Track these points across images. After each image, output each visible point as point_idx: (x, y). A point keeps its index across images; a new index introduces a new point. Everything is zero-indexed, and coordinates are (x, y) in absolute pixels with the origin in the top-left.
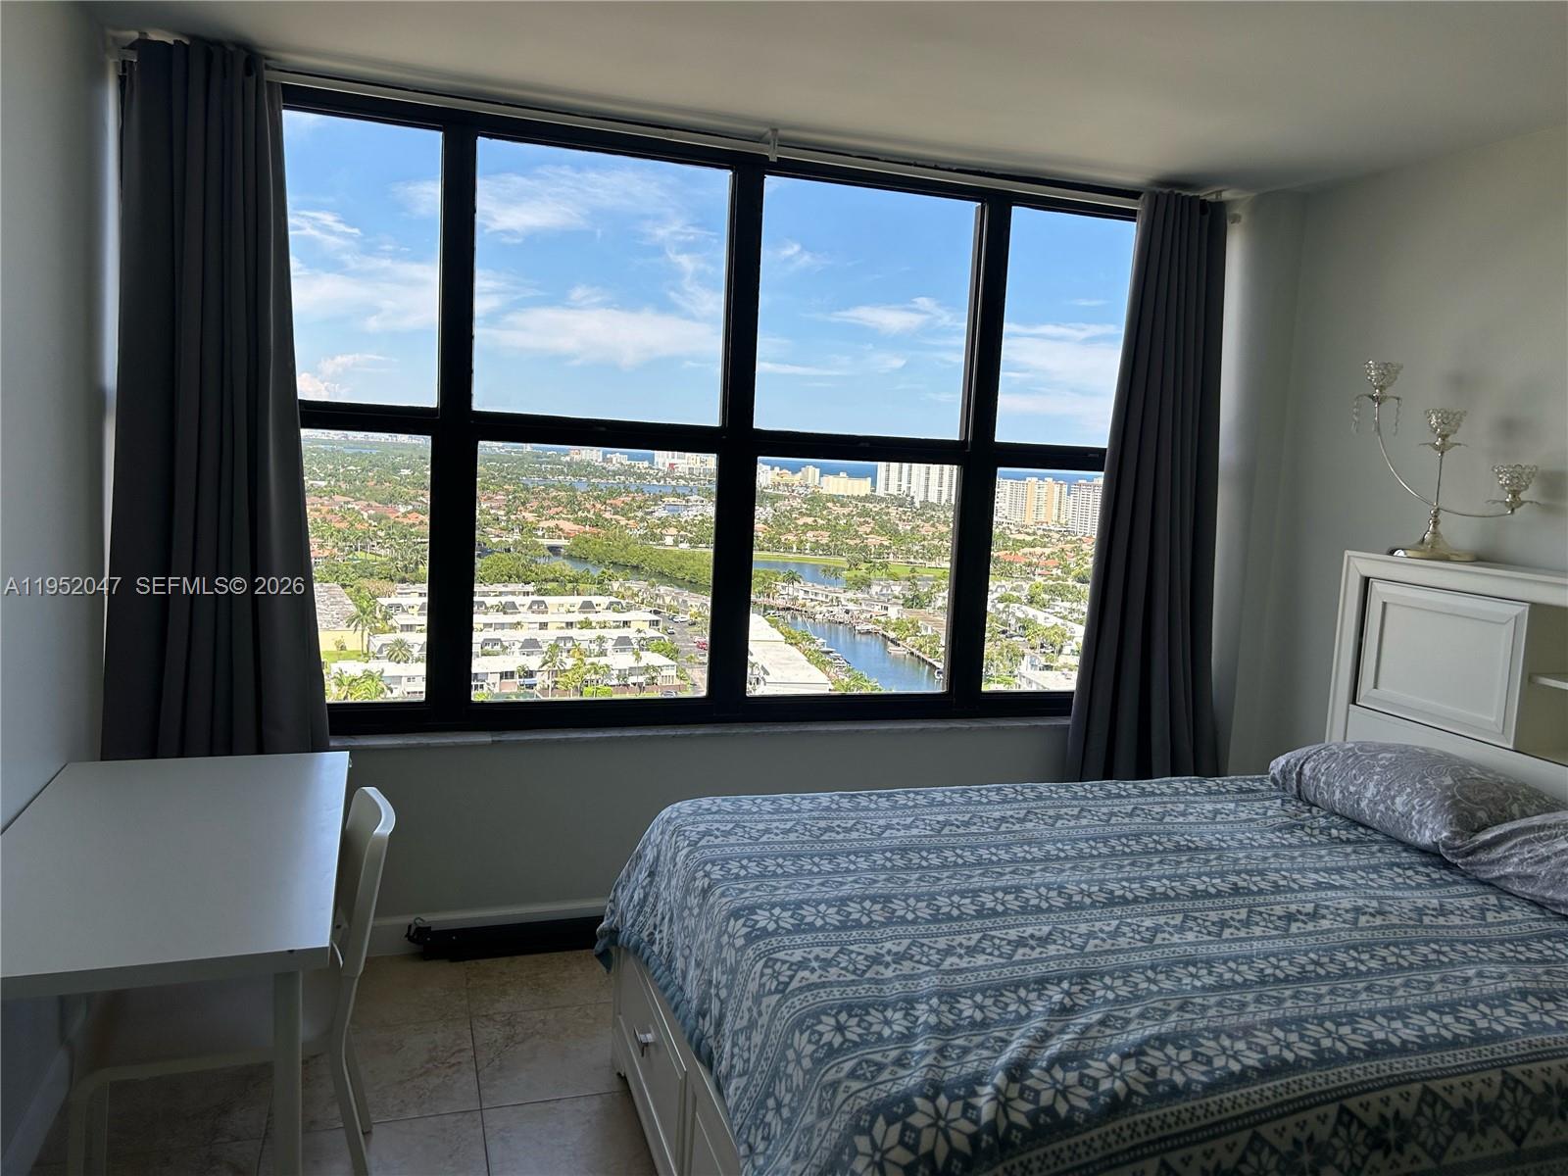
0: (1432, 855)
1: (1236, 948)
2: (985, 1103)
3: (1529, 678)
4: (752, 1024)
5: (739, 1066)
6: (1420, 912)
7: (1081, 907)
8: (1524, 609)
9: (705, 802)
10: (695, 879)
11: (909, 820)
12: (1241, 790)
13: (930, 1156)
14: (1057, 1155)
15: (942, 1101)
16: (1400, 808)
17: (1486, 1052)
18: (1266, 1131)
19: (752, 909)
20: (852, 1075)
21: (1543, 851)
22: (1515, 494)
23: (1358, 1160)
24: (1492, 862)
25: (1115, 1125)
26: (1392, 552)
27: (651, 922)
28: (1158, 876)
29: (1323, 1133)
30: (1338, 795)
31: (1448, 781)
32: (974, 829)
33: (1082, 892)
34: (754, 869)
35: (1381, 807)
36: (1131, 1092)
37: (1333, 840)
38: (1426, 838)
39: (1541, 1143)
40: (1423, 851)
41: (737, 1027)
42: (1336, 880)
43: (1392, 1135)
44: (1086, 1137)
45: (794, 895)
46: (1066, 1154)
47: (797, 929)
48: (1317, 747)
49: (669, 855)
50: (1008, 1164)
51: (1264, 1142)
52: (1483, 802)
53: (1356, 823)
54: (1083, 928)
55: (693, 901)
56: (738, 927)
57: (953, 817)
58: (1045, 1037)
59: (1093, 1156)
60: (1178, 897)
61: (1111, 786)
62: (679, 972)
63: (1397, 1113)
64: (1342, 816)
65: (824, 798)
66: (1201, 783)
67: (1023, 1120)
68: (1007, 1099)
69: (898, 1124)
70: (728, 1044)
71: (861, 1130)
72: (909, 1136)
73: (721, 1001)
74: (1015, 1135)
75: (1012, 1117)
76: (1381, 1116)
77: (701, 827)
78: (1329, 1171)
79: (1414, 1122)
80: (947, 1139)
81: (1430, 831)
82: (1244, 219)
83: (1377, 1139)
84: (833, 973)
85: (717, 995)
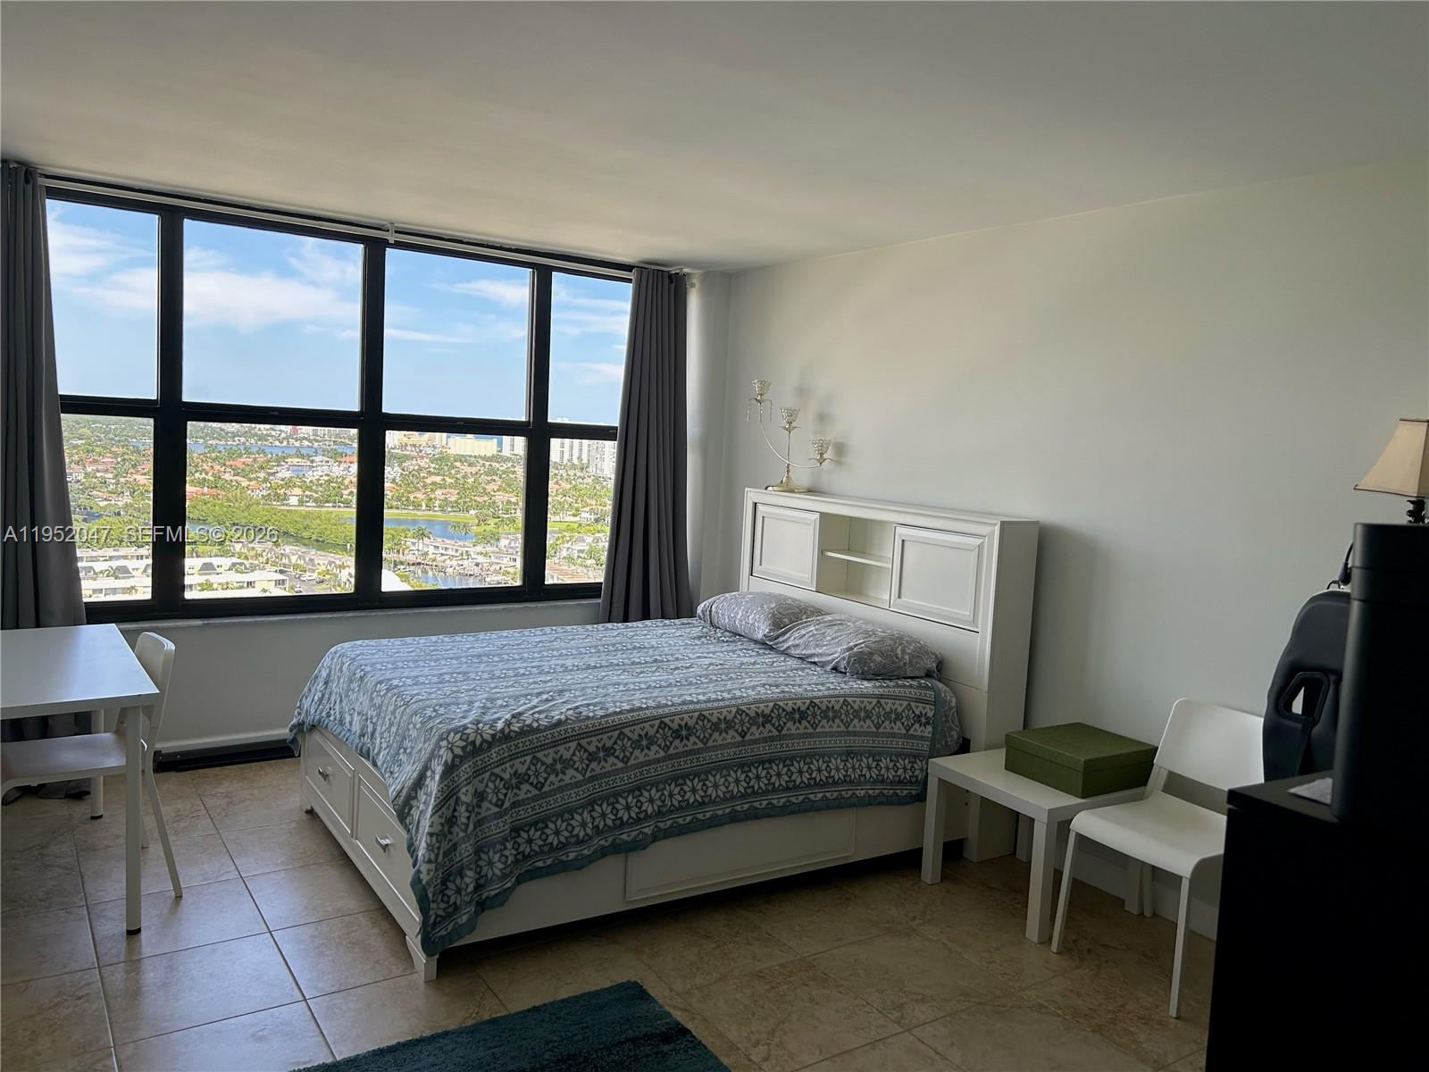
0: (762, 643)
1: (643, 679)
2: (500, 725)
3: (822, 552)
4: (391, 725)
5: (384, 745)
6: (743, 664)
7: (571, 670)
8: (818, 515)
9: (359, 642)
10: (355, 674)
11: (485, 645)
12: (683, 624)
13: (473, 742)
14: (531, 741)
15: (481, 725)
16: (751, 622)
17: (733, 702)
18: (626, 731)
19: (390, 680)
20: (440, 723)
21: (803, 632)
22: (821, 454)
23: (668, 743)
24: (783, 642)
25: (558, 730)
26: (766, 488)
27: (328, 706)
28: (618, 658)
29: (652, 732)
30: (727, 620)
31: (773, 605)
32: (523, 646)
33: (574, 666)
34: (390, 666)
35: (744, 623)
36: (567, 719)
37: (719, 641)
38: (759, 636)
39: (753, 737)
40: (756, 642)
41: (383, 729)
42: (711, 655)
43: (684, 733)
44: (545, 734)
45: (414, 674)
46: (535, 741)
47: (415, 684)
48: (717, 596)
49: (338, 668)
50: (509, 745)
51: (625, 735)
52: (788, 614)
53: (736, 634)
54: (569, 677)
55: (355, 685)
56: (383, 687)
57: (511, 643)
59: (547, 741)
60: (624, 665)
61: (609, 625)
62: (347, 724)
63: (686, 724)
64: (730, 632)
65: (434, 638)
66: (661, 622)
67: (517, 729)
68: (511, 723)
69: (460, 734)
70: (378, 740)
71: (443, 739)
72: (464, 737)
73: (374, 724)
74: (513, 735)
75: (512, 728)
76: (680, 725)
77: (358, 652)
78: (654, 748)
79: (694, 727)
80: (482, 736)
81: (762, 630)
82: (697, 286)
83: (677, 734)
84: (433, 696)
85: (371, 722)
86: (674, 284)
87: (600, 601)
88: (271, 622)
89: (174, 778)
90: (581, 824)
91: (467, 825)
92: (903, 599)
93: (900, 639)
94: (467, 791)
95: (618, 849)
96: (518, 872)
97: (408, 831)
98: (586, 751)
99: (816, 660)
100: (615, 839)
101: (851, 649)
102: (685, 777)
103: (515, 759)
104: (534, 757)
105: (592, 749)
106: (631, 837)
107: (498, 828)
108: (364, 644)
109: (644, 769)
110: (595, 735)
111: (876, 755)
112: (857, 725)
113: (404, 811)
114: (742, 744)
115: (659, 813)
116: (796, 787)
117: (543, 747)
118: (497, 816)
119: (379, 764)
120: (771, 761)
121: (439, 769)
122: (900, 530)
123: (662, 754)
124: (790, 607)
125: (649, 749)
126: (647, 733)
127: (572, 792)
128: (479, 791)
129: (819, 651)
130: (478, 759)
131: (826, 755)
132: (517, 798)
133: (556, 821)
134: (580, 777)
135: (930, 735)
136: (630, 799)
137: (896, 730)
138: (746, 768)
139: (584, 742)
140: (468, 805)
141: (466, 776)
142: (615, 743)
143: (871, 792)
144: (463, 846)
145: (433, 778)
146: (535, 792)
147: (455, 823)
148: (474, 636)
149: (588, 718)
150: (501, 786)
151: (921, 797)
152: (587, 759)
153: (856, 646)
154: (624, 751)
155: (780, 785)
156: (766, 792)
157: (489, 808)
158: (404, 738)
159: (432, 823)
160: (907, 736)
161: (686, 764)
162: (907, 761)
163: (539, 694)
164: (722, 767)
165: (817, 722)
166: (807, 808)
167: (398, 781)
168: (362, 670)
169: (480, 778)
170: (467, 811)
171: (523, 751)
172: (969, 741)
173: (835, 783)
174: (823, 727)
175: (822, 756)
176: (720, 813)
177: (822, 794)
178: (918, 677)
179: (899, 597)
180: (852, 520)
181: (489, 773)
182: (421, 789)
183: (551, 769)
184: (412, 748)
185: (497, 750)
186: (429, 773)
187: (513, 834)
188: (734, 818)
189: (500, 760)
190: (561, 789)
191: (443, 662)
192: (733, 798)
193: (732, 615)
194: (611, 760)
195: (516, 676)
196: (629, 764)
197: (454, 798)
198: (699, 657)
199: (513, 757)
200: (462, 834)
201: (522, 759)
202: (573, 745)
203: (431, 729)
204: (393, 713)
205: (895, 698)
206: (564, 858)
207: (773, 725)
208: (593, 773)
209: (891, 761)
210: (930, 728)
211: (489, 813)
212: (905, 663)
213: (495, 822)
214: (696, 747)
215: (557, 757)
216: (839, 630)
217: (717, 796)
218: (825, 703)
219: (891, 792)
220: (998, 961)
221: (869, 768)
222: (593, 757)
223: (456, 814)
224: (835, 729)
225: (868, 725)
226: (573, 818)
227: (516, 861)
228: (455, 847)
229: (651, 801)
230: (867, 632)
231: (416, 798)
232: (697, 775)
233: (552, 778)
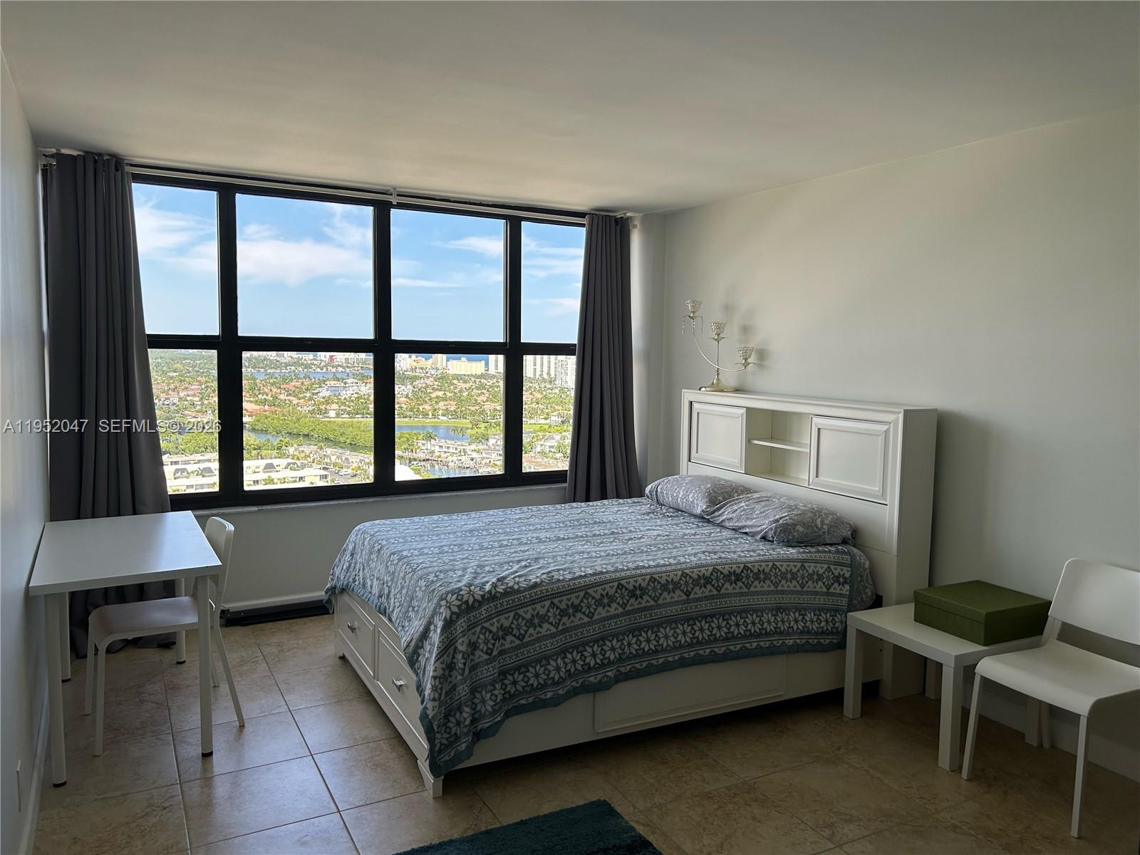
0: (701, 517)
1: (603, 549)
2: (488, 587)
3: (749, 441)
4: (402, 588)
5: (397, 604)
6: (685, 535)
7: (545, 542)
8: (745, 410)
9: (377, 522)
10: (374, 547)
11: (475, 522)
12: (634, 502)
13: (467, 602)
14: (513, 600)
15: (472, 588)
16: (691, 500)
17: (679, 567)
18: (590, 591)
19: (401, 551)
20: (440, 586)
21: (736, 508)
22: (746, 359)
23: (625, 602)
24: (719, 516)
25: (535, 591)
26: (700, 390)
27: (354, 574)
28: (582, 531)
29: (612, 592)
30: (670, 499)
31: (709, 486)
32: (505, 523)
33: (546, 538)
34: (401, 540)
35: (685, 501)
36: (542, 581)
37: (664, 516)
38: (698, 511)
39: (696, 596)
40: (695, 516)
41: (396, 592)
42: (659, 528)
43: (638, 592)
44: (524, 594)
45: (419, 546)
46: (516, 600)
47: (421, 555)
48: (662, 480)
49: (361, 543)
50: (495, 603)
51: (590, 595)
52: (722, 493)
54: (543, 547)
55: (374, 556)
56: (396, 557)
57: (497, 519)
58: (516, 572)
59: (526, 600)
60: (587, 536)
61: (574, 505)
62: (369, 588)
63: (640, 585)
64: (673, 508)
65: (436, 517)
67: (501, 591)
68: (496, 586)
69: (456, 595)
70: (392, 601)
71: (442, 600)
72: (460, 597)
73: (389, 587)
74: (498, 595)
75: (498, 590)
76: (634, 586)
77: (376, 530)
78: (614, 605)
79: (647, 588)
80: (473, 597)
81: (700, 507)
82: (638, 227)
83: (632, 594)
84: (435, 564)
85: (387, 586)
86: (619, 226)
87: (566, 485)
88: (309, 507)
89: (238, 632)
90: (557, 668)
91: (464, 670)
92: (821, 478)
93: (818, 512)
94: (463, 642)
95: (587, 689)
96: (506, 708)
97: (417, 674)
98: (558, 608)
99: (747, 530)
100: (584, 681)
101: (777, 521)
102: (640, 629)
103: (501, 615)
104: (516, 614)
105: (563, 606)
106: (598, 679)
107: (488, 672)
108: (381, 523)
109: (606, 622)
110: (565, 595)
111: (802, 610)
112: (784, 585)
113: (413, 658)
114: (688, 601)
115: (620, 660)
116: (735, 638)
117: (522, 605)
118: (488, 662)
119: (393, 620)
120: (712, 616)
121: (440, 624)
122: (816, 420)
123: (621, 610)
124: (723, 487)
125: (609, 606)
126: (607, 593)
127: (548, 642)
128: (472, 641)
129: (749, 523)
130: (471, 615)
131: (758, 611)
132: (503, 648)
133: (536, 666)
134: (553, 630)
135: (848, 593)
136: (595, 648)
137: (818, 589)
138: (691, 622)
139: (556, 601)
140: (464, 653)
141: (462, 629)
142: (582, 601)
143: (798, 641)
144: (461, 687)
145: (435, 631)
146: (518, 642)
147: (454, 668)
148: (467, 515)
149: (559, 580)
150: (490, 638)
151: (842, 645)
152: (559, 614)
153: (781, 518)
154: (589, 608)
155: (721, 636)
156: (708, 642)
157: (480, 656)
158: (412, 599)
159: (436, 668)
160: (828, 594)
161: (642, 619)
162: (828, 615)
163: (519, 561)
164: (673, 621)
165: (750, 582)
166: (744, 655)
167: (408, 634)
168: (379, 544)
169: (473, 630)
170: (463, 658)
171: (507, 609)
172: (882, 597)
173: (767, 634)
174: (755, 586)
175: (756, 611)
176: (671, 659)
177: (756, 643)
178: (835, 544)
179: (817, 477)
180: (774, 412)
181: (480, 627)
182: (426, 641)
183: (530, 623)
184: (419, 607)
185: (485, 607)
186: (432, 627)
187: (501, 677)
188: (684, 663)
189: (489, 616)
190: (539, 640)
191: (443, 536)
192: (681, 647)
193: (675, 495)
194: (579, 615)
195: (500, 547)
196: (594, 619)
197: (453, 647)
198: (648, 530)
199: (499, 613)
200: (459, 677)
201: (506, 615)
202: (547, 603)
203: (433, 591)
204: (404, 578)
205: (816, 562)
206: (543, 697)
207: (713, 586)
208: (565, 627)
209: (815, 615)
210: (847, 587)
211: (481, 660)
212: (824, 533)
213: (486, 667)
214: (648, 604)
215: (535, 613)
216: (766, 506)
217: (668, 645)
218: (757, 567)
219: (816, 641)
220: (915, 787)
221: (796, 621)
222: (564, 613)
223: (455, 660)
224: (766, 588)
225: (794, 585)
226: (549, 664)
227: (504, 699)
228: (454, 687)
229: (613, 649)
230: (790, 506)
231: (422, 647)
232: (650, 627)
233: (531, 631)
